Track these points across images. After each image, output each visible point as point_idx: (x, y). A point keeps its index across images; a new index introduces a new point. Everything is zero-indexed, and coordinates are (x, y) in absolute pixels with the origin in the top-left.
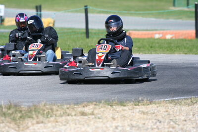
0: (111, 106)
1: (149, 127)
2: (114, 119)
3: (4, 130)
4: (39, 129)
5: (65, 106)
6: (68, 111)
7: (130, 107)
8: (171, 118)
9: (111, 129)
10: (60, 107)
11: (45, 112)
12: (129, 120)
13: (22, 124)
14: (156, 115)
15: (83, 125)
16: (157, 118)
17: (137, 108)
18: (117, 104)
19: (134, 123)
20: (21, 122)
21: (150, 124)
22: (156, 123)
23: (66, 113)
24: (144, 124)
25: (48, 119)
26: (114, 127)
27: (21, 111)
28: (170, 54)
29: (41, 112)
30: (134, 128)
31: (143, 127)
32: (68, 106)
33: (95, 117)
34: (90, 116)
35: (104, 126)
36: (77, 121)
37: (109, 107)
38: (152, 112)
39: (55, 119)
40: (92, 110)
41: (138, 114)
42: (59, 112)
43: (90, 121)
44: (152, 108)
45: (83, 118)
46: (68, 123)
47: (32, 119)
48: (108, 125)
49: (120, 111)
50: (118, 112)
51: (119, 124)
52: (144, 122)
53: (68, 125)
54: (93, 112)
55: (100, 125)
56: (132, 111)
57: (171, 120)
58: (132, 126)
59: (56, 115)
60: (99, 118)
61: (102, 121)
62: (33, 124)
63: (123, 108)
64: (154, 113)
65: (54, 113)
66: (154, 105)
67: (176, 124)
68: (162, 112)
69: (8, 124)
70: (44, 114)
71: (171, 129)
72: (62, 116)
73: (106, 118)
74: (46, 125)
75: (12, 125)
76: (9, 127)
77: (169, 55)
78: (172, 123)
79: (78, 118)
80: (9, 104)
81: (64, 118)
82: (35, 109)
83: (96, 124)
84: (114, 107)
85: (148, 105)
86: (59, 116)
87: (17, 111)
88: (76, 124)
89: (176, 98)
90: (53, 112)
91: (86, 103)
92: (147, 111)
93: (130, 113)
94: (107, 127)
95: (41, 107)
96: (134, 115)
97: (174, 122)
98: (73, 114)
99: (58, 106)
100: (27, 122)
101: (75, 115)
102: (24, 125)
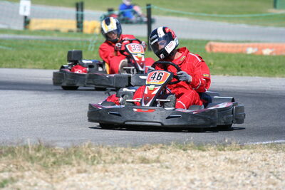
0: (184, 150)
1: (240, 182)
2: (188, 169)
3: (30, 180)
4: (80, 181)
5: (119, 149)
6: (122, 156)
7: (212, 153)
8: (271, 170)
9: (185, 184)
10: (111, 149)
11: (90, 157)
12: (210, 171)
13: (56, 173)
14: (250, 165)
15: (144, 176)
16: (251, 169)
17: (222, 154)
18: (193, 148)
19: (218, 176)
20: (55, 170)
21: (240, 178)
22: (249, 176)
23: (120, 158)
24: (232, 177)
25: (93, 167)
26: (189, 181)
27: (54, 155)
28: (269, 76)
29: (84, 156)
30: (217, 183)
31: (231, 182)
32: (123, 149)
33: (162, 166)
34: (154, 164)
35: (174, 179)
36: (135, 171)
37: (182, 151)
38: (244, 160)
39: (104, 167)
40: (157, 155)
41: (223, 163)
42: (109, 158)
43: (154, 171)
44: (243, 154)
45: (145, 167)
46: (122, 173)
47: (70, 166)
48: (180, 178)
49: (198, 158)
50: (194, 159)
51: (197, 177)
52: (232, 175)
53: (123, 176)
54: (158, 158)
55: (168, 177)
56: (215, 158)
57: (271, 172)
58: (215, 180)
59: (104, 161)
60: (167, 168)
61: (171, 172)
62: (72, 174)
63: (201, 153)
64: (246, 162)
65: (103, 158)
66: (246, 150)
67: (278, 178)
68: (257, 161)
69: (36, 172)
70: (88, 159)
71: (271, 186)
72: (114, 163)
73: (178, 167)
74: (90, 176)
75: (42, 174)
76: (37, 177)
77: (268, 78)
78: (272, 177)
79: (137, 166)
80: (38, 143)
81: (116, 166)
82: (75, 151)
83: (163, 176)
84: (189, 151)
85: (238, 150)
86: (109, 163)
87: (48, 154)
88: (133, 175)
89: (278, 141)
90: (100, 157)
91: (148, 145)
92: (236, 158)
93: (211, 161)
94: (178, 181)
95: (84, 150)
96: (217, 164)
97: (275, 176)
98: (130, 160)
99: (108, 149)
100: (63, 170)
101: (133, 162)
102: (60, 174)
